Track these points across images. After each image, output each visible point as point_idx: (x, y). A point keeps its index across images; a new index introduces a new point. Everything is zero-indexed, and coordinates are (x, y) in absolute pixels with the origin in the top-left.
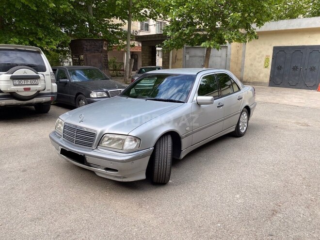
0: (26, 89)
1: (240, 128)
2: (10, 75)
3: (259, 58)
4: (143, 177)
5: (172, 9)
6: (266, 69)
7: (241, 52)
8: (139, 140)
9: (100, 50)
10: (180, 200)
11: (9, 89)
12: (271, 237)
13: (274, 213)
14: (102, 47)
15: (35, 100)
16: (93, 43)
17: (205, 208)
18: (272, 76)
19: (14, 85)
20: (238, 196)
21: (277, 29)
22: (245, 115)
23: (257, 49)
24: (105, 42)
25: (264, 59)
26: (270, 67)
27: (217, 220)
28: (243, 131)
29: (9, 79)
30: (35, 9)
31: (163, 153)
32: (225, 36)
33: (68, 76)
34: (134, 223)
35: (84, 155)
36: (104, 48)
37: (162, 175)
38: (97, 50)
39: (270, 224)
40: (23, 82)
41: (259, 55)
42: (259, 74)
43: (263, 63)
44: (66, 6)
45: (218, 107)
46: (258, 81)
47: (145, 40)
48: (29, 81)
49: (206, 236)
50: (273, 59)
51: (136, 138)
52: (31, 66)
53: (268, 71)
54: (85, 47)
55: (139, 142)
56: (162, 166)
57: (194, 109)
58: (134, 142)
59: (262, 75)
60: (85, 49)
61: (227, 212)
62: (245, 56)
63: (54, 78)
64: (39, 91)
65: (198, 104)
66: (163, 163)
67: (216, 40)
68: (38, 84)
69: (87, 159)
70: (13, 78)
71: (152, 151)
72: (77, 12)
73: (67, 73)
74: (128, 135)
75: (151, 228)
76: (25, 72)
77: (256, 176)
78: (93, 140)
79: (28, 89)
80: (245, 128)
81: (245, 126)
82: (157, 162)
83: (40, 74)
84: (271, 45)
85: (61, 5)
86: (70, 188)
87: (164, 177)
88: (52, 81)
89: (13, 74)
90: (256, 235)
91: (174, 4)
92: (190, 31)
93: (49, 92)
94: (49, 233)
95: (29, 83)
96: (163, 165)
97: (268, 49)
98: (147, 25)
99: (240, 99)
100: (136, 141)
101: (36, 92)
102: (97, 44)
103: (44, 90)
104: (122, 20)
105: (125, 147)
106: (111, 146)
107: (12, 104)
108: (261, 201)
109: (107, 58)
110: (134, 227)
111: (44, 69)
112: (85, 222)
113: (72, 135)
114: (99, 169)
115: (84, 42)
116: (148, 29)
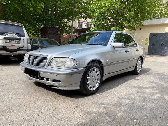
0: (12, 45)
2: (4, 37)
4: (78, 88)
5: (96, 10)
6: (146, 45)
8: (76, 62)
9: (57, 33)
11: (2, 45)
14: (58, 32)
15: (18, 53)
16: (53, 30)
18: (149, 49)
19: (6, 43)
20: (144, 103)
22: (140, 61)
23: (141, 35)
24: (59, 30)
25: (145, 40)
26: (148, 44)
27: (133, 117)
28: (139, 71)
29: (3, 39)
32: (124, 24)
34: (71, 117)
35: (39, 71)
36: (59, 33)
38: (55, 34)
40: (11, 41)
41: (142, 38)
43: (144, 42)
45: (125, 52)
48: (15, 41)
51: (74, 60)
52: (17, 34)
54: (49, 31)
57: (112, 49)
58: (72, 63)
60: (49, 33)
61: (139, 113)
63: (29, 42)
64: (20, 47)
65: (114, 47)
68: (19, 43)
69: (41, 74)
70: (5, 39)
71: (85, 70)
72: (45, 14)
73: (37, 41)
74: (69, 58)
79: (14, 46)
80: (140, 69)
81: (140, 68)
83: (21, 38)
84: (148, 33)
89: (6, 36)
91: (97, 8)
92: (105, 22)
93: (26, 49)
94: (8, 122)
95: (14, 42)
97: (147, 35)
98: (82, 25)
99: (137, 51)
100: (74, 62)
101: (18, 48)
102: (55, 30)
103: (23, 47)
104: (69, 20)
105: (66, 66)
106: (57, 66)
107: (4, 54)
108: (162, 107)
109: (60, 38)
110: (71, 120)
111: (24, 36)
112: (36, 115)
113: (33, 60)
114: (48, 81)
115: (48, 29)
116: (82, 27)
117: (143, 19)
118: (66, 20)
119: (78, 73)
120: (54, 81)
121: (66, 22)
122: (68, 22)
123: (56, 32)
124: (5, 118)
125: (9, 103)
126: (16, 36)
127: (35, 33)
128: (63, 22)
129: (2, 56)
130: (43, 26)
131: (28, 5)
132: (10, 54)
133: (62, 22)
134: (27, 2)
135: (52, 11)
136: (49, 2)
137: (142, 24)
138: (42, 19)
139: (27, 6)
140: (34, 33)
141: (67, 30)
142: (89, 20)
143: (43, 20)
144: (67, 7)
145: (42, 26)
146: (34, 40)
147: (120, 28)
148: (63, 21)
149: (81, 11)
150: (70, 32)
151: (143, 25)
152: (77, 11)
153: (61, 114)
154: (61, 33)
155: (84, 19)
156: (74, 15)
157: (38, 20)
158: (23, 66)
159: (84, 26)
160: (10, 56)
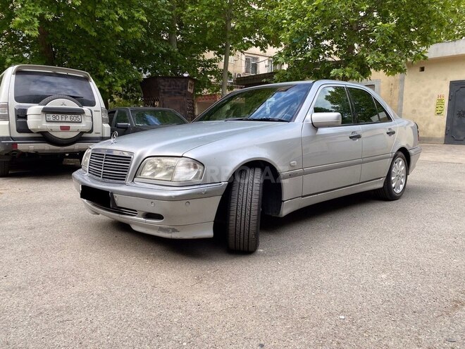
0: (63, 129)
1: (393, 185)
2: (43, 107)
3: (426, 100)
4: (209, 233)
5: (286, 24)
6: (438, 116)
7: (396, 92)
8: (202, 167)
9: (183, 92)
10: (274, 276)
11: (39, 127)
12: (451, 345)
13: (456, 306)
14: (186, 88)
15: (77, 147)
16: (174, 83)
17: (318, 291)
18: (449, 128)
19: (47, 121)
20: (384, 276)
21: (455, 54)
22: (401, 163)
23: (424, 87)
24: (190, 82)
25: (435, 101)
26: (445, 113)
27: (340, 309)
28: (398, 191)
29: (40, 112)
30: (94, 34)
31: (245, 193)
32: (368, 58)
33: (130, 118)
34: (180, 303)
35: (112, 193)
36: (189, 90)
37: (242, 234)
38: (179, 93)
39: (448, 323)
40: (60, 117)
41: (426, 95)
42: (428, 125)
43: (433, 107)
44: (136, 29)
45: (351, 138)
46: (425, 136)
47: (249, 83)
48: (69, 116)
49: (313, 334)
50: (449, 100)
51: (197, 163)
52: (74, 98)
53: (443, 120)
54: (161, 87)
55: (201, 170)
56: (243, 217)
57: (307, 132)
58: (192, 169)
59: (431, 127)
60: (162, 91)
61: (360, 299)
62: (402, 99)
63: (107, 117)
64: (82, 133)
65: (315, 126)
66: (244, 212)
67: (355, 66)
68: (80, 122)
69: (116, 199)
70: (46, 111)
71: (225, 188)
72: (152, 42)
73: (129, 114)
74: (182, 157)
75: (209, 314)
76: (63, 104)
77: (420, 250)
78: (126, 169)
79: (67, 129)
81: (401, 183)
82: (233, 208)
83: (85, 108)
84: (446, 80)
85: (130, 28)
86: (91, 251)
87: (246, 238)
88: (103, 121)
89: (47, 106)
90: (419, 339)
91: (291, 17)
92: (313, 54)
93: (98, 135)
94: (28, 310)
95: (68, 119)
96: (243, 214)
97: (442, 86)
98: (255, 66)
99: (391, 133)
100: (195, 167)
101: (77, 133)
102: (178, 83)
103: (91, 131)
104: (218, 54)
105: (176, 177)
106: (156, 177)
107: (44, 150)
108: (430, 286)
109: (193, 104)
110: (178, 310)
111: (92, 104)
112: (95, 297)
113: (99, 165)
114: (135, 217)
115: (160, 81)
116: (256, 72)
117: (426, 41)
118: (210, 55)
119: (207, 195)
120: (149, 216)
121: (210, 61)
122: (215, 60)
123: (182, 90)
124: (24, 302)
125: (39, 269)
126: (72, 105)
127: (129, 94)
128: (200, 61)
129: (40, 157)
130: (148, 73)
131: (109, 19)
132: (59, 150)
133: (198, 61)
134: (105, 11)
135: (172, 32)
136: (163, 10)
137: (423, 56)
138: (146, 54)
139: (107, 23)
140: (126, 93)
141: (212, 80)
142: (272, 51)
143: (150, 58)
144: (209, 18)
145: (145, 73)
146: (120, 112)
147: (357, 69)
148: (201, 58)
149: (248, 26)
150: (221, 87)
151: (425, 58)
152: (238, 28)
153: (155, 296)
154: (195, 91)
155: (259, 47)
156: (230, 39)
157: (136, 58)
158: (79, 181)
159: (263, 69)
160: (62, 155)
